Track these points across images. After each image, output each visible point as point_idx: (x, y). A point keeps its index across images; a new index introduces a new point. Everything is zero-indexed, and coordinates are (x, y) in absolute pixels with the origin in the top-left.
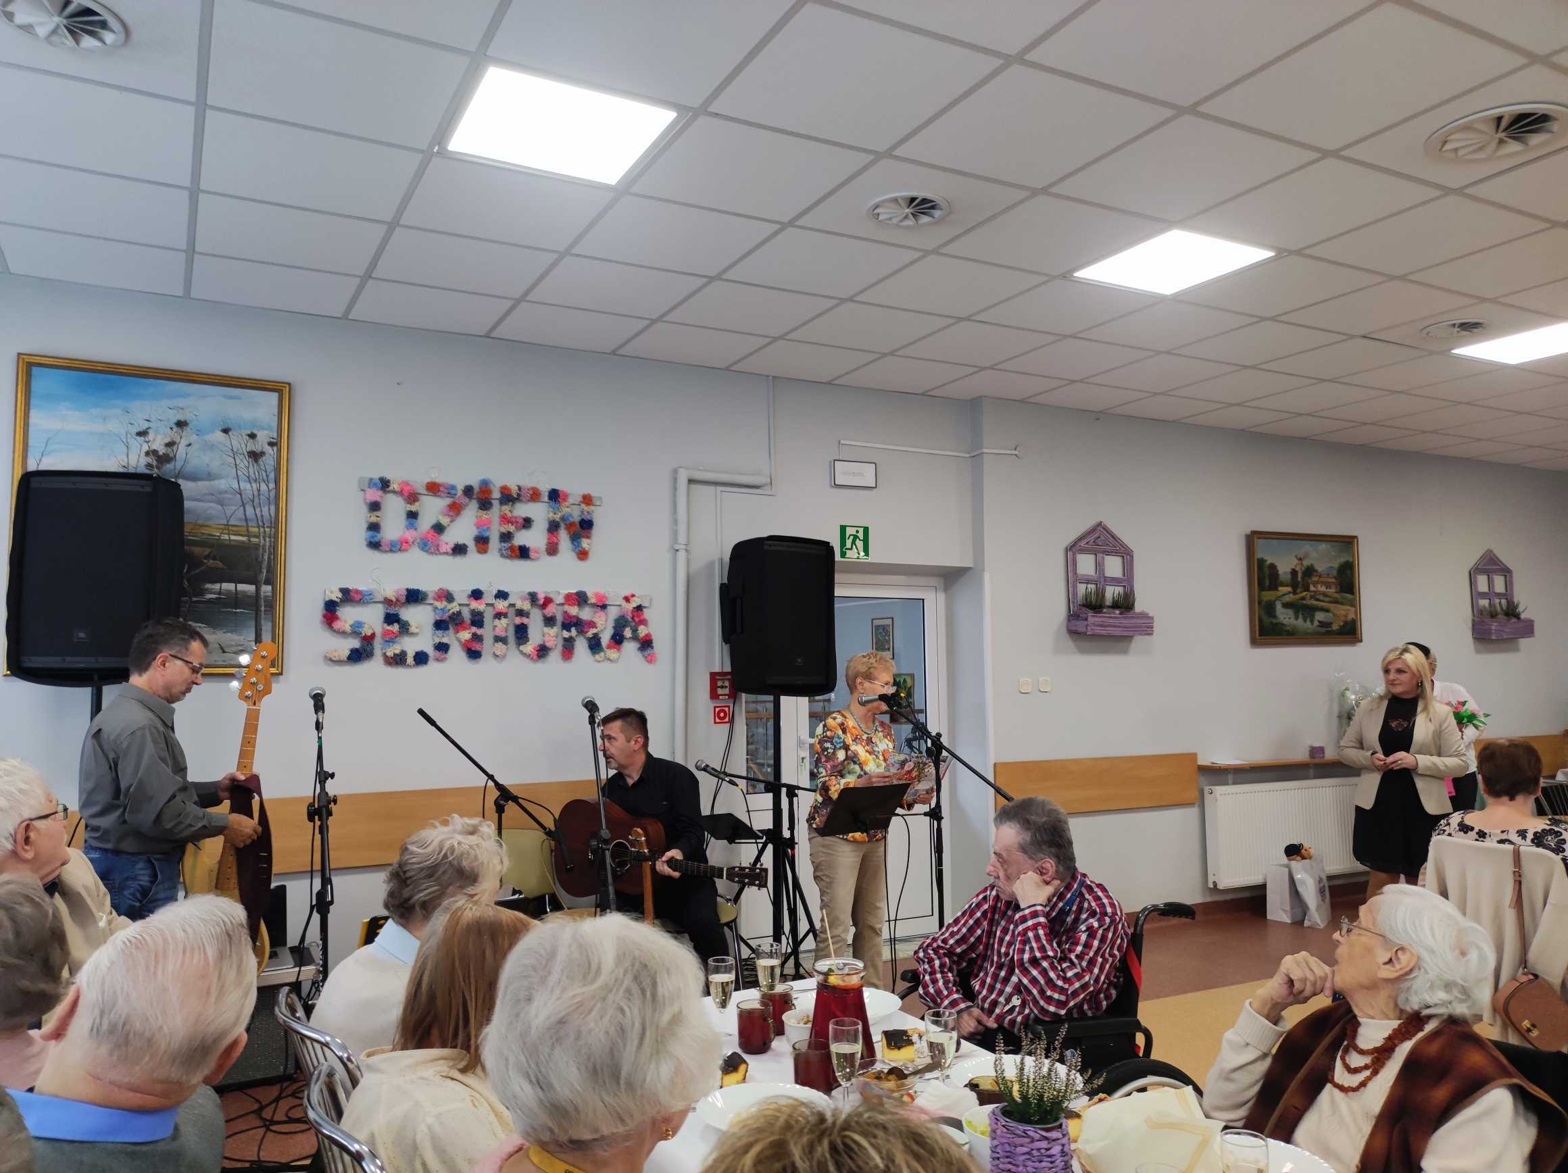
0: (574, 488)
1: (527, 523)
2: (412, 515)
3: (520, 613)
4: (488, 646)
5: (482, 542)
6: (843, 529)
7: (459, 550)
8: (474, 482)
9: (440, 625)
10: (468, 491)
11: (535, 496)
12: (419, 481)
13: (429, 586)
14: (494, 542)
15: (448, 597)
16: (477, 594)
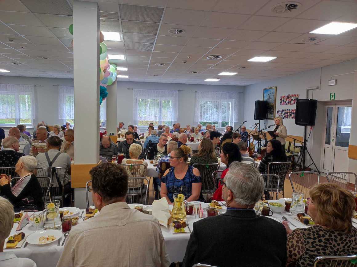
0: (296, 94)
1: (292, 100)
2: (283, 100)
3: (291, 112)
4: (288, 117)
5: (288, 103)
6: (331, 94)
7: (287, 104)
8: (287, 95)
9: (285, 114)
10: (287, 96)
11: (293, 96)
12: (284, 95)
13: (284, 109)
14: (289, 103)
15: (285, 110)
16: (287, 110)
